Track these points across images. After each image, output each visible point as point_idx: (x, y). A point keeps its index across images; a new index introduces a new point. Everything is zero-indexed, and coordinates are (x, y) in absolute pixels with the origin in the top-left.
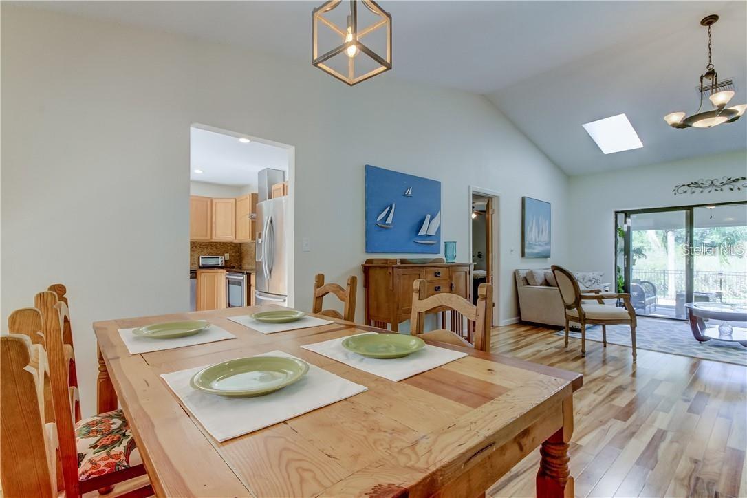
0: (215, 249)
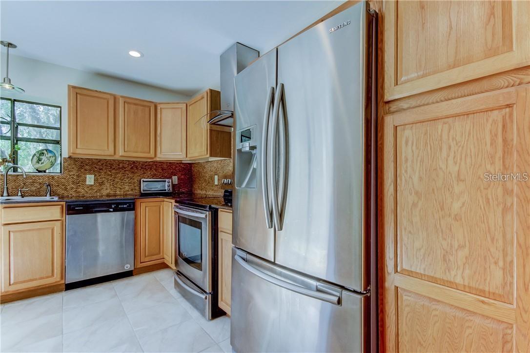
0: (160, 170)
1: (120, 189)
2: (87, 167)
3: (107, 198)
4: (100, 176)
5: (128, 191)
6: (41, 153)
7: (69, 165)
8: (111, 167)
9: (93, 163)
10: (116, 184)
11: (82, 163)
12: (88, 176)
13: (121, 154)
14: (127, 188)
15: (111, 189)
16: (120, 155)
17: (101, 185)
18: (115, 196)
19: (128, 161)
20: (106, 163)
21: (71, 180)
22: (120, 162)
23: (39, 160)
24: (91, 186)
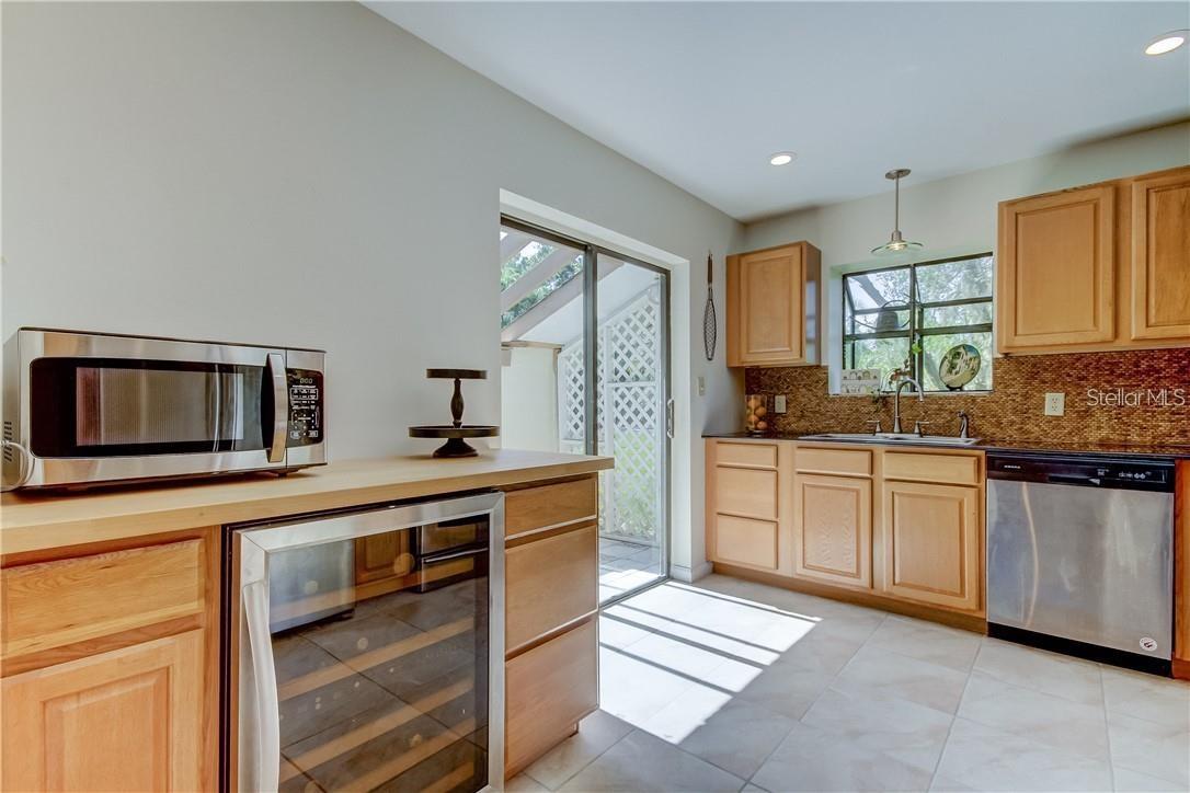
1: (1142, 428)
2: (1047, 376)
3: (1099, 451)
4: (1079, 394)
5: (1170, 436)
6: (956, 353)
7: (1006, 373)
8: (1112, 372)
9: (1061, 364)
10: (1128, 416)
11: (1034, 365)
12: (1048, 396)
13: (1136, 331)
14: (1164, 427)
15: (1114, 429)
16: (1133, 337)
17: (1082, 418)
18: (1126, 447)
19: (1170, 351)
20: (1098, 361)
21: (1009, 405)
22: (1138, 356)
23: (953, 366)
24: (1057, 418)
